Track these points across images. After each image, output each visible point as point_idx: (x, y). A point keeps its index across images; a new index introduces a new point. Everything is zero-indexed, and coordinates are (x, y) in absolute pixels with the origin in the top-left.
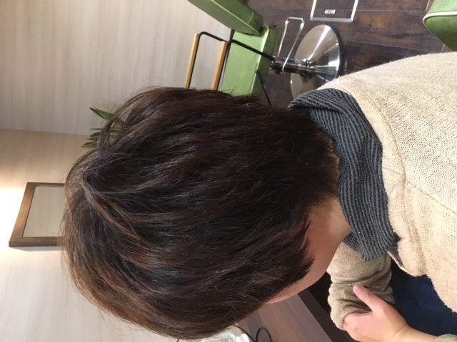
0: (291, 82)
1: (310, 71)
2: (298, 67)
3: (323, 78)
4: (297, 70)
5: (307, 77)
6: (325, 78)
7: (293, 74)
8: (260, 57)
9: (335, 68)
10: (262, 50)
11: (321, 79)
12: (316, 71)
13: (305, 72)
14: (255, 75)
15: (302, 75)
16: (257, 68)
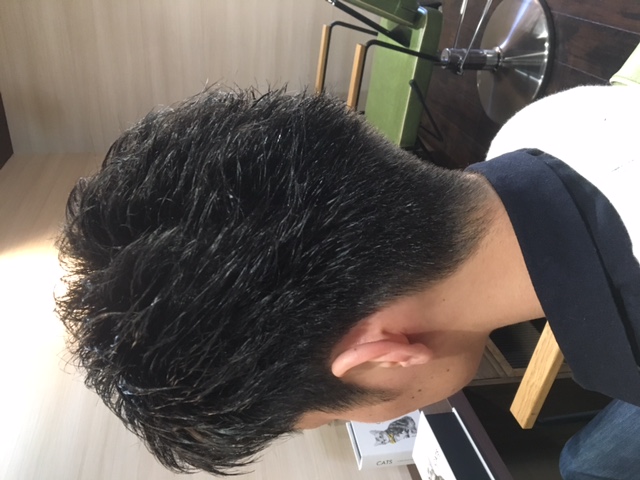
0: (478, 85)
1: (504, 65)
3: (525, 74)
4: (484, 65)
5: (503, 75)
6: (529, 74)
7: (479, 72)
10: (418, 50)
11: (522, 75)
12: (515, 64)
13: (497, 66)
14: (410, 89)
15: (494, 71)
16: (412, 78)
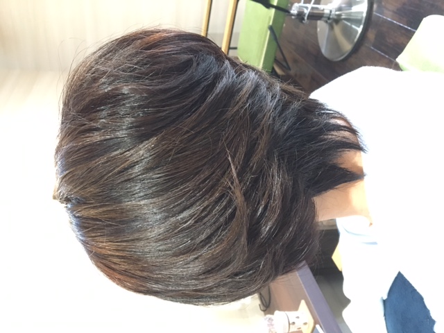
0: (318, 30)
1: (335, 17)
2: (323, 14)
3: (349, 24)
4: (323, 17)
5: (334, 25)
6: (352, 24)
7: (319, 22)
8: (273, 10)
9: (362, 13)
10: (275, 4)
11: (347, 25)
12: (343, 17)
13: (329, 18)
14: (269, 32)
16: (271, 24)
